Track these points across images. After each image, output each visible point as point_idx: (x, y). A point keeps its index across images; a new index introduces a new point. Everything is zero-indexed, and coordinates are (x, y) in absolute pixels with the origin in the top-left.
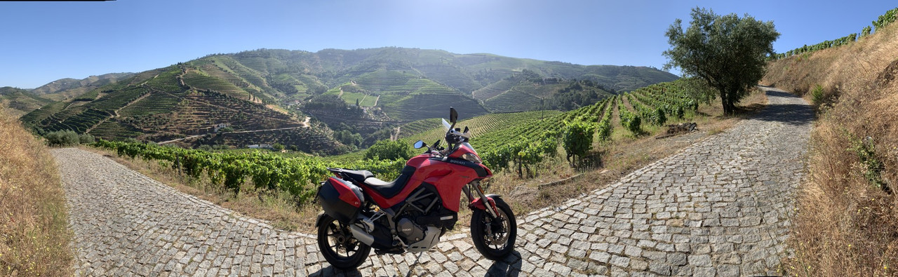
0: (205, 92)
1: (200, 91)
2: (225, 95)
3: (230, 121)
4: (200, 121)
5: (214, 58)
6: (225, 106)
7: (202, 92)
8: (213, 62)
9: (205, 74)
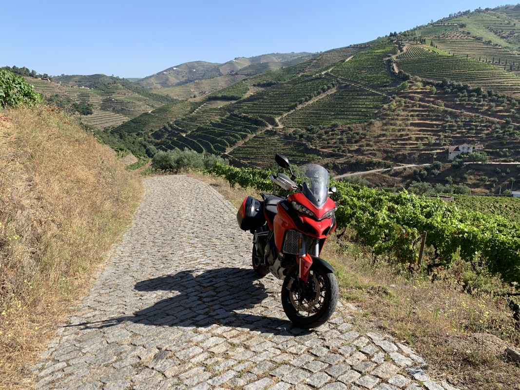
0: (437, 86)
1: (428, 83)
2: (478, 91)
3: (482, 141)
4: (422, 139)
5: (464, 20)
6: (476, 111)
7: (432, 84)
8: (463, 26)
9: (442, 51)
